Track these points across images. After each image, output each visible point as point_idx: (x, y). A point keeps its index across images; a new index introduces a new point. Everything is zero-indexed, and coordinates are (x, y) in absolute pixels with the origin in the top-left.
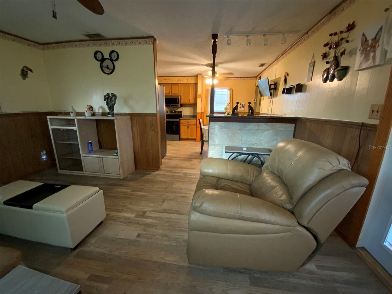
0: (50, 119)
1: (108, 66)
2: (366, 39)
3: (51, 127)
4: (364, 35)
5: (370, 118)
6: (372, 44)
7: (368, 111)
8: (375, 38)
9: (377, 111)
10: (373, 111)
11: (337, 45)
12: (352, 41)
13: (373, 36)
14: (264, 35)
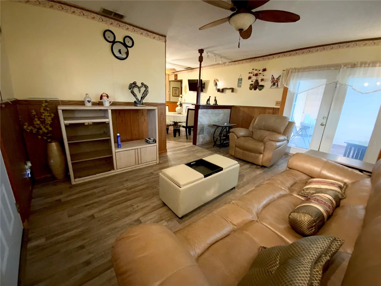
0: (63, 110)
1: (121, 51)
2: (274, 78)
3: (63, 123)
4: (272, 75)
5: (276, 105)
6: (276, 80)
7: (275, 103)
8: (278, 78)
9: (279, 104)
10: (277, 103)
11: (256, 75)
12: (265, 76)
13: (277, 78)
14: (221, 58)
